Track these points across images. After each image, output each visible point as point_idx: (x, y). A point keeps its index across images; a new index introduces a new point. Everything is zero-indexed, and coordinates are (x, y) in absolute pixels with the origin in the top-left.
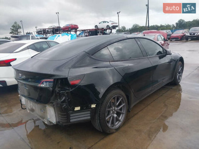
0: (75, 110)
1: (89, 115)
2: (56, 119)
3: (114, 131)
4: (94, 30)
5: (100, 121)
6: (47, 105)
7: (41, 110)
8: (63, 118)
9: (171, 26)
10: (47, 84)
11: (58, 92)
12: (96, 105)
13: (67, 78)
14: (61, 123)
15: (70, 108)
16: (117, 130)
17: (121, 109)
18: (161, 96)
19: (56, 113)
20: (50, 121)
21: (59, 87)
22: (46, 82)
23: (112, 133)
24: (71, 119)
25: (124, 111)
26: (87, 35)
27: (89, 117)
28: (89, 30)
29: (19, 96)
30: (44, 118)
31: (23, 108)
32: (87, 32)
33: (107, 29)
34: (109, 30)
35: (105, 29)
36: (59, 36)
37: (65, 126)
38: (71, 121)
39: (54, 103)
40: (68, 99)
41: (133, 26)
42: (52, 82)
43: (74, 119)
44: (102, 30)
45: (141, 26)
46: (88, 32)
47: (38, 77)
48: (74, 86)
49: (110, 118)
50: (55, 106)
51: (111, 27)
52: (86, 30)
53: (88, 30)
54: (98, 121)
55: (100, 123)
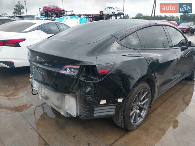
0: (101, 103)
1: (114, 110)
2: (77, 112)
3: (136, 128)
4: (99, 16)
5: (124, 117)
6: (66, 95)
7: (58, 99)
8: (85, 111)
9: (175, 18)
10: (71, 71)
11: (82, 82)
12: (123, 99)
13: (96, 66)
14: (82, 116)
15: (95, 100)
16: (138, 126)
17: (144, 105)
18: (178, 91)
19: (78, 105)
20: (67, 113)
21: (83, 76)
22: (70, 68)
23: (133, 130)
24: (95, 113)
25: (146, 107)
26: (92, 20)
27: (114, 113)
28: (94, 15)
29: (30, 80)
30: (60, 109)
31: (33, 94)
32: (91, 17)
33: (112, 16)
34: (114, 17)
35: (110, 16)
36: (67, 18)
37: (87, 120)
38: (95, 115)
39: (77, 94)
40: (94, 90)
41: (137, 15)
42: (77, 70)
43: (98, 113)
44: (107, 17)
45: (144, 16)
46: (93, 18)
47: (56, 61)
48: (102, 75)
49: (133, 114)
50: (78, 97)
51: (117, 14)
52: (91, 15)
53: (92, 15)
54: (122, 117)
55: (123, 119)
